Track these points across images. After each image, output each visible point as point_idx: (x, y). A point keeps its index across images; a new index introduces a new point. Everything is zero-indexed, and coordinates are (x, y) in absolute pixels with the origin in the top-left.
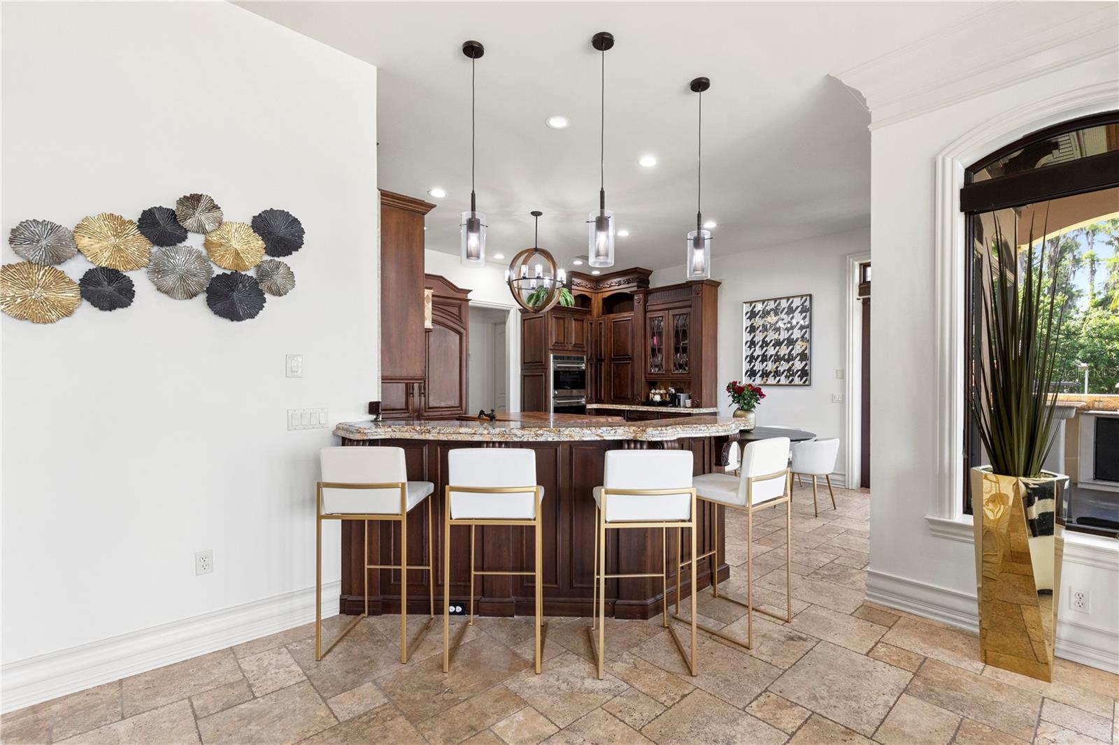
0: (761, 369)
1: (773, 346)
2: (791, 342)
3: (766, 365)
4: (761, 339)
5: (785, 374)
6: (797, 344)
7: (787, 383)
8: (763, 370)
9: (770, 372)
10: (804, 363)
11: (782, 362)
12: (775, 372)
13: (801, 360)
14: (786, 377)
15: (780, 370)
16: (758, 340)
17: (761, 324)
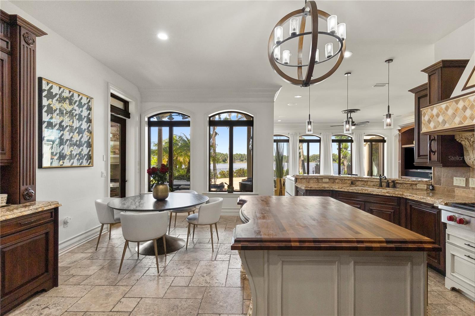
0: (58, 152)
1: (68, 131)
2: (80, 132)
3: (63, 149)
4: (58, 123)
6: (84, 134)
7: (79, 165)
8: (60, 153)
9: (66, 155)
10: (89, 149)
11: (75, 147)
12: (70, 155)
13: (87, 147)
14: (78, 159)
15: (74, 154)
16: (56, 123)
17: (58, 108)
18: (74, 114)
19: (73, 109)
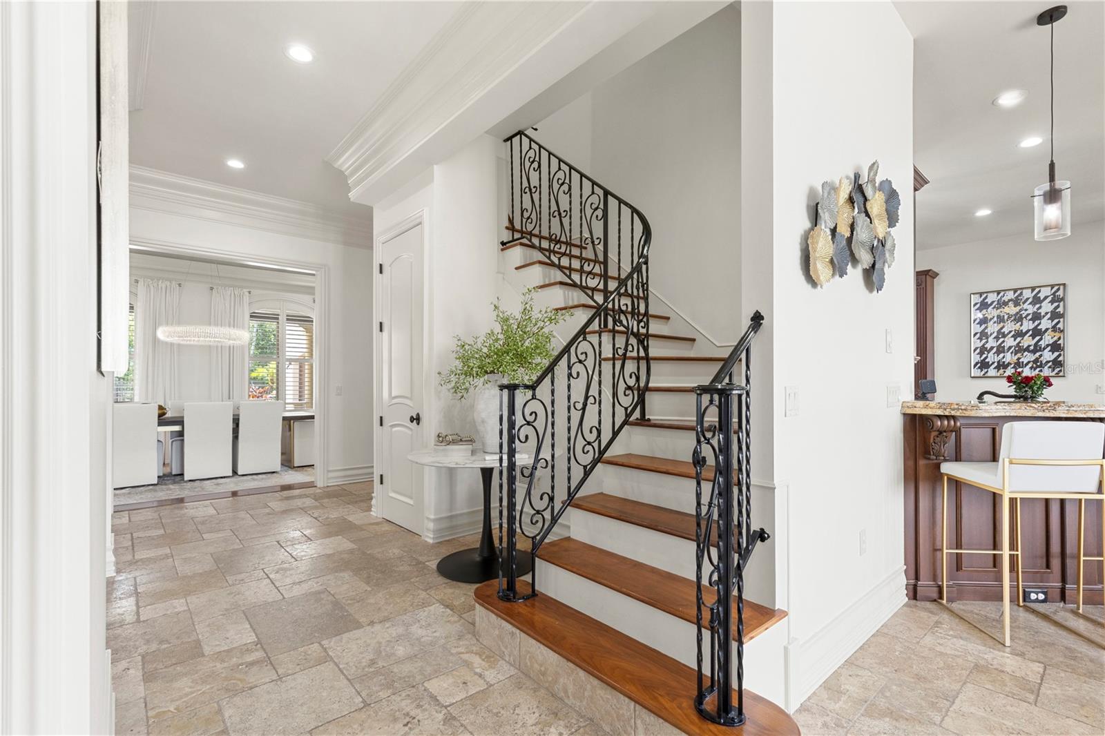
0: (996, 360)
1: (1012, 337)
2: (1037, 332)
3: (1004, 357)
4: (996, 330)
5: (1030, 365)
6: (1046, 334)
8: (998, 362)
9: (1009, 364)
10: (1056, 354)
11: (1026, 353)
12: (1015, 363)
13: (1052, 351)
14: (1031, 368)
15: (1023, 362)
16: (992, 331)
17: (996, 315)
18: (1024, 316)
19: (1021, 310)
